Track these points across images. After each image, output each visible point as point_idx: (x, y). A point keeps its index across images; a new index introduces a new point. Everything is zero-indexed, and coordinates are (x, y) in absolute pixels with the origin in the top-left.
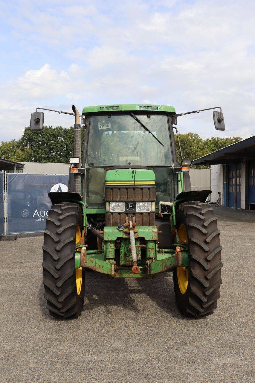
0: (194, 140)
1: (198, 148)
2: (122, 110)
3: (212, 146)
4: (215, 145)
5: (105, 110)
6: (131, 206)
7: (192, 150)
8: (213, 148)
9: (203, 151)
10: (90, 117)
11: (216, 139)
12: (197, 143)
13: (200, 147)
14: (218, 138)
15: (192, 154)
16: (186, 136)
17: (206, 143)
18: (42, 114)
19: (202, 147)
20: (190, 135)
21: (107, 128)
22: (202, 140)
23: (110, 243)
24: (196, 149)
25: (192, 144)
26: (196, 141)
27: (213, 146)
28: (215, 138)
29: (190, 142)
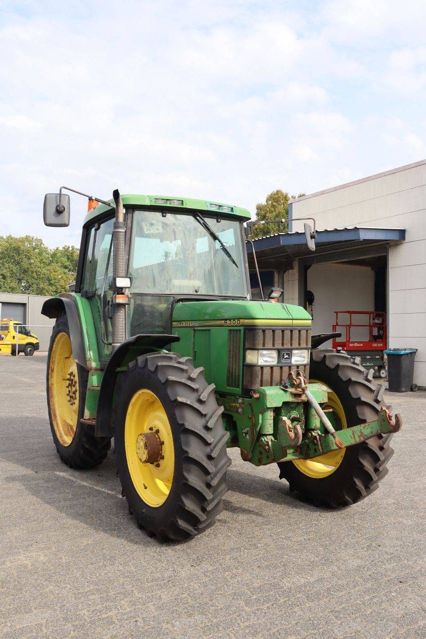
0: (34, 249)
1: (41, 261)
2: (188, 207)
3: (64, 259)
4: (68, 259)
5: (160, 203)
6: (287, 356)
7: (32, 266)
8: (66, 264)
9: (49, 268)
10: (133, 211)
11: (71, 249)
12: (40, 254)
13: (45, 260)
14: (73, 247)
15: (32, 272)
16: (22, 241)
17: (54, 255)
18: (67, 196)
19: (47, 262)
20: (28, 239)
21: (157, 232)
22: (47, 248)
23: (270, 412)
24: (39, 264)
25: (31, 255)
26: (37, 250)
27: (66, 260)
28: (69, 247)
29: (28, 252)
